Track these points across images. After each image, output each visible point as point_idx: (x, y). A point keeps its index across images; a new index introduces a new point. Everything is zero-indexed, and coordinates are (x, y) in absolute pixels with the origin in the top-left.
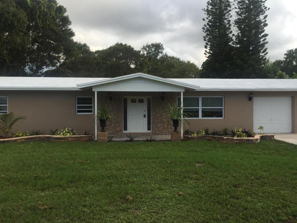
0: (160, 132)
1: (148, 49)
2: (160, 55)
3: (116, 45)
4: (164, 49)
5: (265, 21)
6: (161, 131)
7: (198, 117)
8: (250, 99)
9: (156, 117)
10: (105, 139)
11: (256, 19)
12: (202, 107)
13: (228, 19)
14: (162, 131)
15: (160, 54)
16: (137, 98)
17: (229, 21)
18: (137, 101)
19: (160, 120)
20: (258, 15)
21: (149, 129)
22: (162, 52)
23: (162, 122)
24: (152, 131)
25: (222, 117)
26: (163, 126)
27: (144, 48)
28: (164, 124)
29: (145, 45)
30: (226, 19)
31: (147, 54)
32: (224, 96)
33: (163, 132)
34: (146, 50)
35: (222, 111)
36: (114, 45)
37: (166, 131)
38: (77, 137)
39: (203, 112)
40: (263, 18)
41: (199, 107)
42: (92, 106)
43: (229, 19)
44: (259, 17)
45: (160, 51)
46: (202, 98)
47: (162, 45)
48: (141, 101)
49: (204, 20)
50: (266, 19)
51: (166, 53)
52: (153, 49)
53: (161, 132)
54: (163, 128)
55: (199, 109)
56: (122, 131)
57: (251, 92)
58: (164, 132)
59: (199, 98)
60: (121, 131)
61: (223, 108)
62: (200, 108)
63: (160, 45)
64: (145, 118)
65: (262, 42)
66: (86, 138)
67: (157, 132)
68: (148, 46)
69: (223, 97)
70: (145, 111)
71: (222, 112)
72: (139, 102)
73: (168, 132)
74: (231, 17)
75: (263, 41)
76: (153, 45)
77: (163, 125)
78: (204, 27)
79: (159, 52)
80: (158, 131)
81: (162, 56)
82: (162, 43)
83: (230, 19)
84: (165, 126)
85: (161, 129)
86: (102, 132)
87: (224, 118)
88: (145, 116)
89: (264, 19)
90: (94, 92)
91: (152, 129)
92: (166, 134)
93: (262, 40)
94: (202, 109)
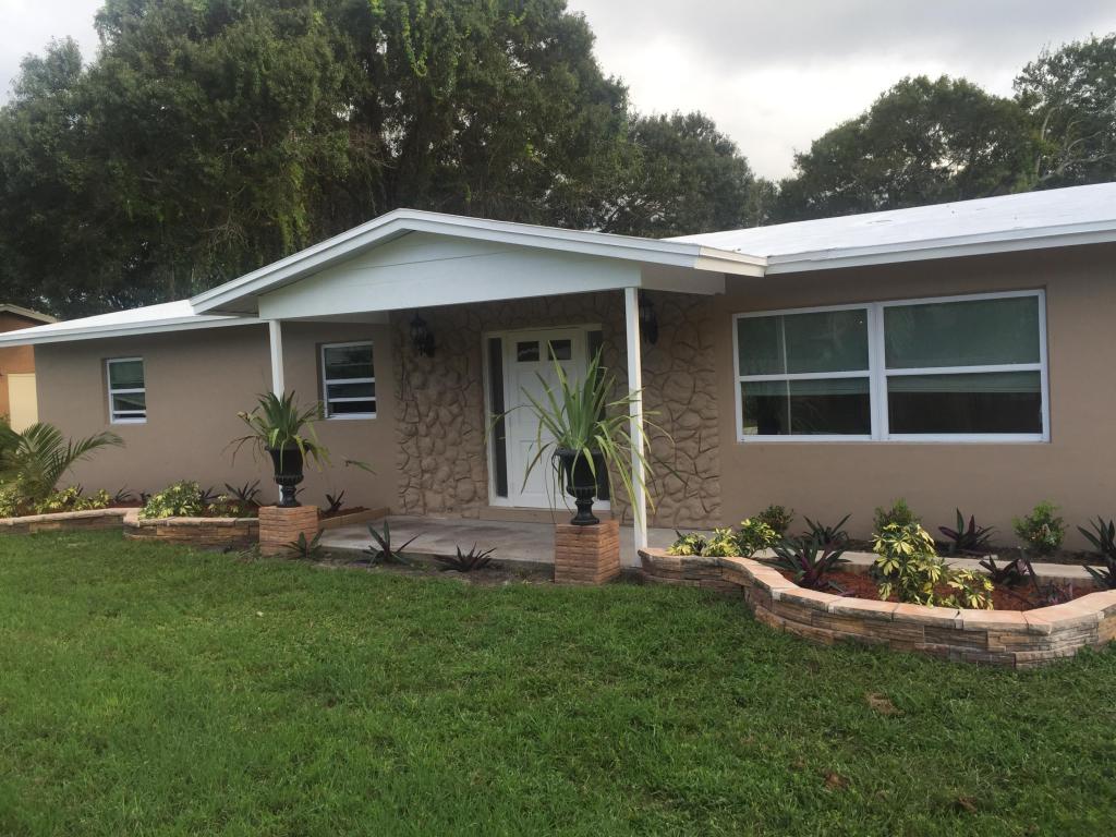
1: (1050, 77)
7: (867, 430)
12: (888, 366)
14: (656, 510)
16: (544, 337)
18: (544, 352)
23: (652, 460)
25: (1039, 430)
32: (1045, 290)
33: (660, 510)
35: (1038, 387)
39: (895, 400)
41: (867, 368)
46: (885, 309)
54: (661, 490)
55: (867, 379)
56: (486, 497)
59: (864, 311)
60: (479, 496)
61: (1040, 367)
62: (878, 377)
72: (550, 359)
77: (657, 477)
87: (1051, 438)
94: (890, 379)
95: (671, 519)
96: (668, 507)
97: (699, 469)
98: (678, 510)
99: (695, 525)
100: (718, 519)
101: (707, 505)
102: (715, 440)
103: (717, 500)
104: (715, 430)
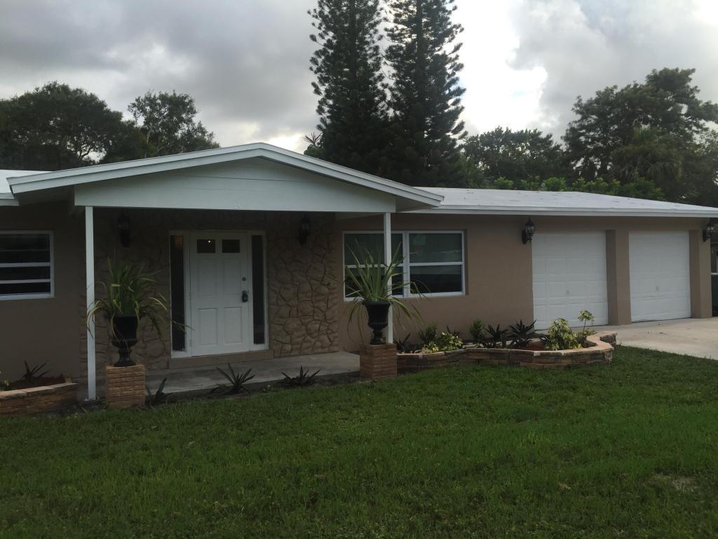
0: (295, 347)
1: (148, 108)
2: (185, 127)
3: (49, 88)
4: (195, 112)
5: (457, 57)
6: (298, 343)
7: (401, 292)
8: (526, 238)
9: (283, 298)
10: (137, 392)
11: (435, 51)
12: (411, 262)
13: (372, 45)
14: (302, 344)
15: (185, 125)
16: (219, 237)
17: (377, 48)
18: (219, 247)
19: (295, 308)
20: (439, 42)
21: (258, 339)
22: (189, 121)
23: (300, 315)
24: (269, 346)
26: (304, 327)
27: (139, 106)
28: (307, 321)
29: (143, 97)
30: (367, 43)
31: (146, 123)
32: (465, 231)
33: (305, 345)
34: (144, 112)
35: (461, 271)
36: (40, 90)
37: (313, 340)
38: (18, 397)
39: (413, 277)
40: (453, 49)
42: (49, 268)
43: (376, 44)
44: (441, 48)
45: (184, 116)
46: (410, 234)
47: (191, 101)
48: (231, 247)
49: (313, 38)
50: (458, 53)
51: (200, 124)
52: (165, 111)
53: (298, 346)
54: (304, 332)
56: (169, 354)
57: (529, 217)
58: (308, 344)
59: (401, 235)
61: (462, 263)
62: (407, 267)
63: (187, 101)
64: (245, 304)
65: (452, 108)
66: (54, 398)
67: (289, 347)
68: (151, 101)
69: (462, 232)
70: (244, 279)
71: (460, 276)
72: (225, 251)
73: (319, 344)
74: (379, 39)
75: (454, 104)
76: (163, 97)
77: (303, 324)
78: (314, 56)
79: (182, 120)
80: (291, 343)
81: (189, 131)
82: (192, 96)
83: (378, 43)
84: (309, 326)
85: (299, 337)
86: (124, 368)
87: (467, 293)
88: (244, 298)
89: (453, 52)
90: (82, 210)
91: (270, 339)
92: (316, 351)
93: (450, 102)
94: (411, 267)
95: (311, 349)
96: (310, 342)
97: (328, 318)
98: (315, 343)
99: (324, 350)
100: (336, 345)
101: (331, 337)
102: (335, 301)
103: (337, 334)
104: (336, 295)
